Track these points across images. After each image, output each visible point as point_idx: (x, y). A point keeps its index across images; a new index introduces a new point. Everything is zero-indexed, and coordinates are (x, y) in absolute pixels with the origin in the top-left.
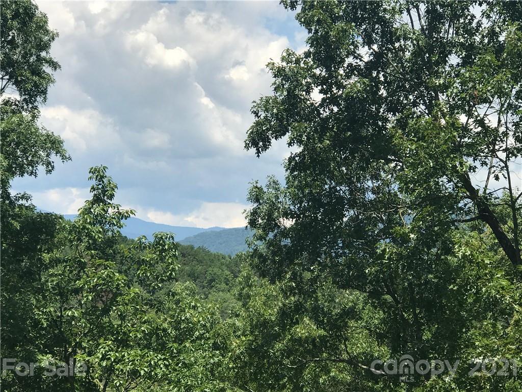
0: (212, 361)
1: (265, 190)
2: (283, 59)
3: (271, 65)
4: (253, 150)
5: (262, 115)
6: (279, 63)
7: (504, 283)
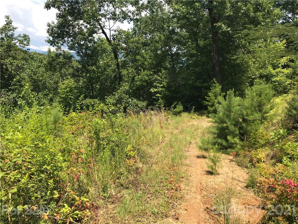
1: (51, 24)
4: (46, 9)
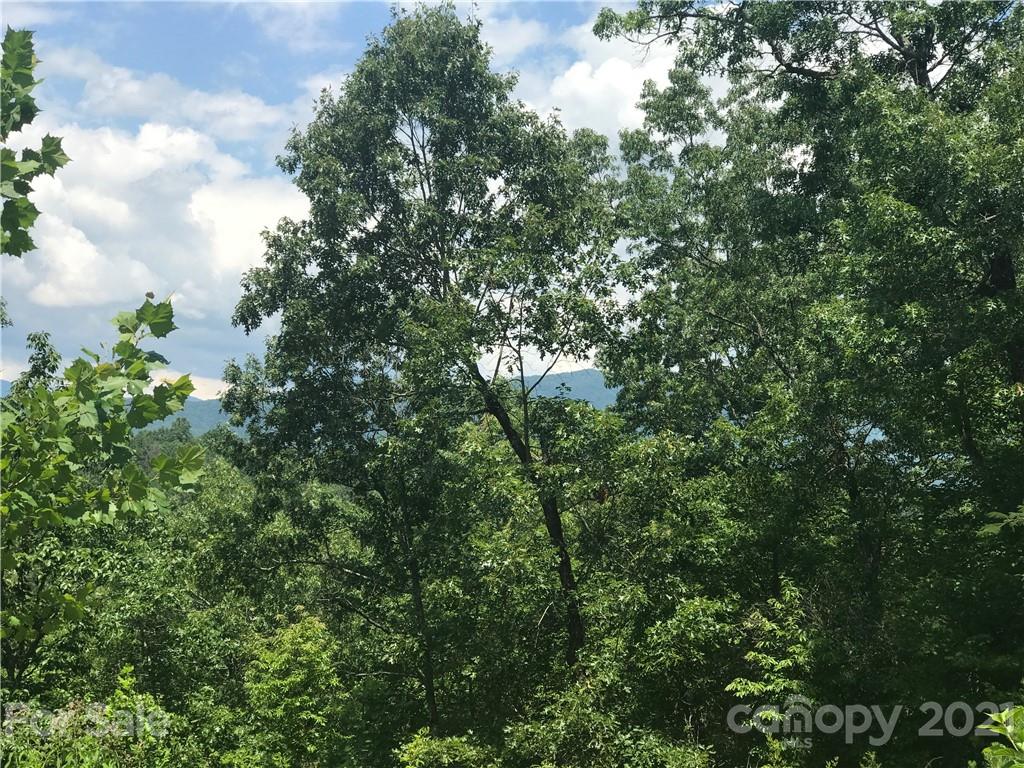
0: (174, 561)
2: (279, 228)
3: (265, 233)
4: (242, 327)
5: (254, 288)
6: (274, 231)
7: (516, 482)
